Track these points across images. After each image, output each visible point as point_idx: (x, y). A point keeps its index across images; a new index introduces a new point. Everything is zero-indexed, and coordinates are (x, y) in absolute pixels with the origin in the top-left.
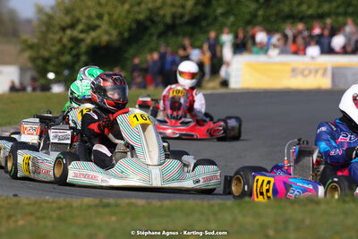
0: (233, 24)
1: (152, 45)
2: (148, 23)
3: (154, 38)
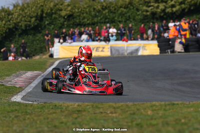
0: (53, 29)
1: (17, 39)
2: (14, 30)
3: (17, 36)
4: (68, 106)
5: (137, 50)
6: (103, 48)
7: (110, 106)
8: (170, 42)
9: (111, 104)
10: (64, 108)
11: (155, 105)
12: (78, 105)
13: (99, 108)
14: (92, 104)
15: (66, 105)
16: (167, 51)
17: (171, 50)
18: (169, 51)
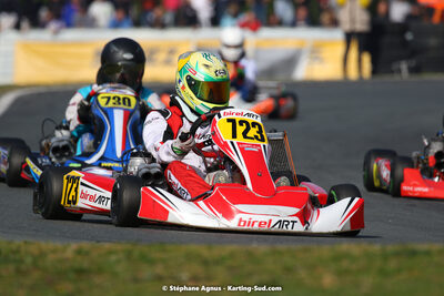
4: (42, 254)
5: (291, 62)
6: (172, 52)
7: (189, 257)
8: (409, 36)
9: (193, 248)
10: (29, 260)
11: (347, 256)
12: (79, 252)
13: (152, 262)
14: (128, 247)
15: (34, 249)
16: (395, 66)
17: (413, 63)
18: (404, 66)
